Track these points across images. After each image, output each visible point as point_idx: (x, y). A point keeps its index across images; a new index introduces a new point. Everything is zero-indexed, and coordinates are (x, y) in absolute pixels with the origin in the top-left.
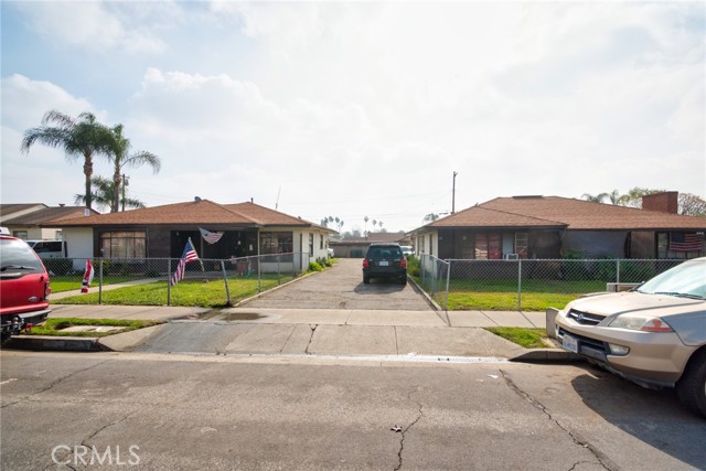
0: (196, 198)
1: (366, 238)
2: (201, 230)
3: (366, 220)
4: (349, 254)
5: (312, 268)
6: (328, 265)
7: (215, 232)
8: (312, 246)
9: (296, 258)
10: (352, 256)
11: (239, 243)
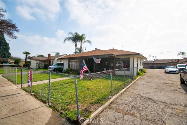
0: (96, 49)
1: (153, 62)
3: (150, 56)
4: (148, 67)
5: (138, 74)
6: (144, 72)
7: (98, 59)
8: (138, 64)
10: (149, 68)
11: (107, 63)
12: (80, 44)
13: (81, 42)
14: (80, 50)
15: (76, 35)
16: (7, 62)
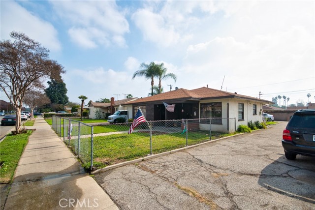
0: (176, 88)
1: (307, 108)
2: (165, 104)
3: (309, 96)
5: (240, 130)
6: (261, 127)
7: (171, 104)
8: (243, 113)
9: (224, 121)
11: (183, 111)
12: (159, 80)
13: (159, 77)
14: (159, 90)
15: (151, 67)
16: (63, 110)
